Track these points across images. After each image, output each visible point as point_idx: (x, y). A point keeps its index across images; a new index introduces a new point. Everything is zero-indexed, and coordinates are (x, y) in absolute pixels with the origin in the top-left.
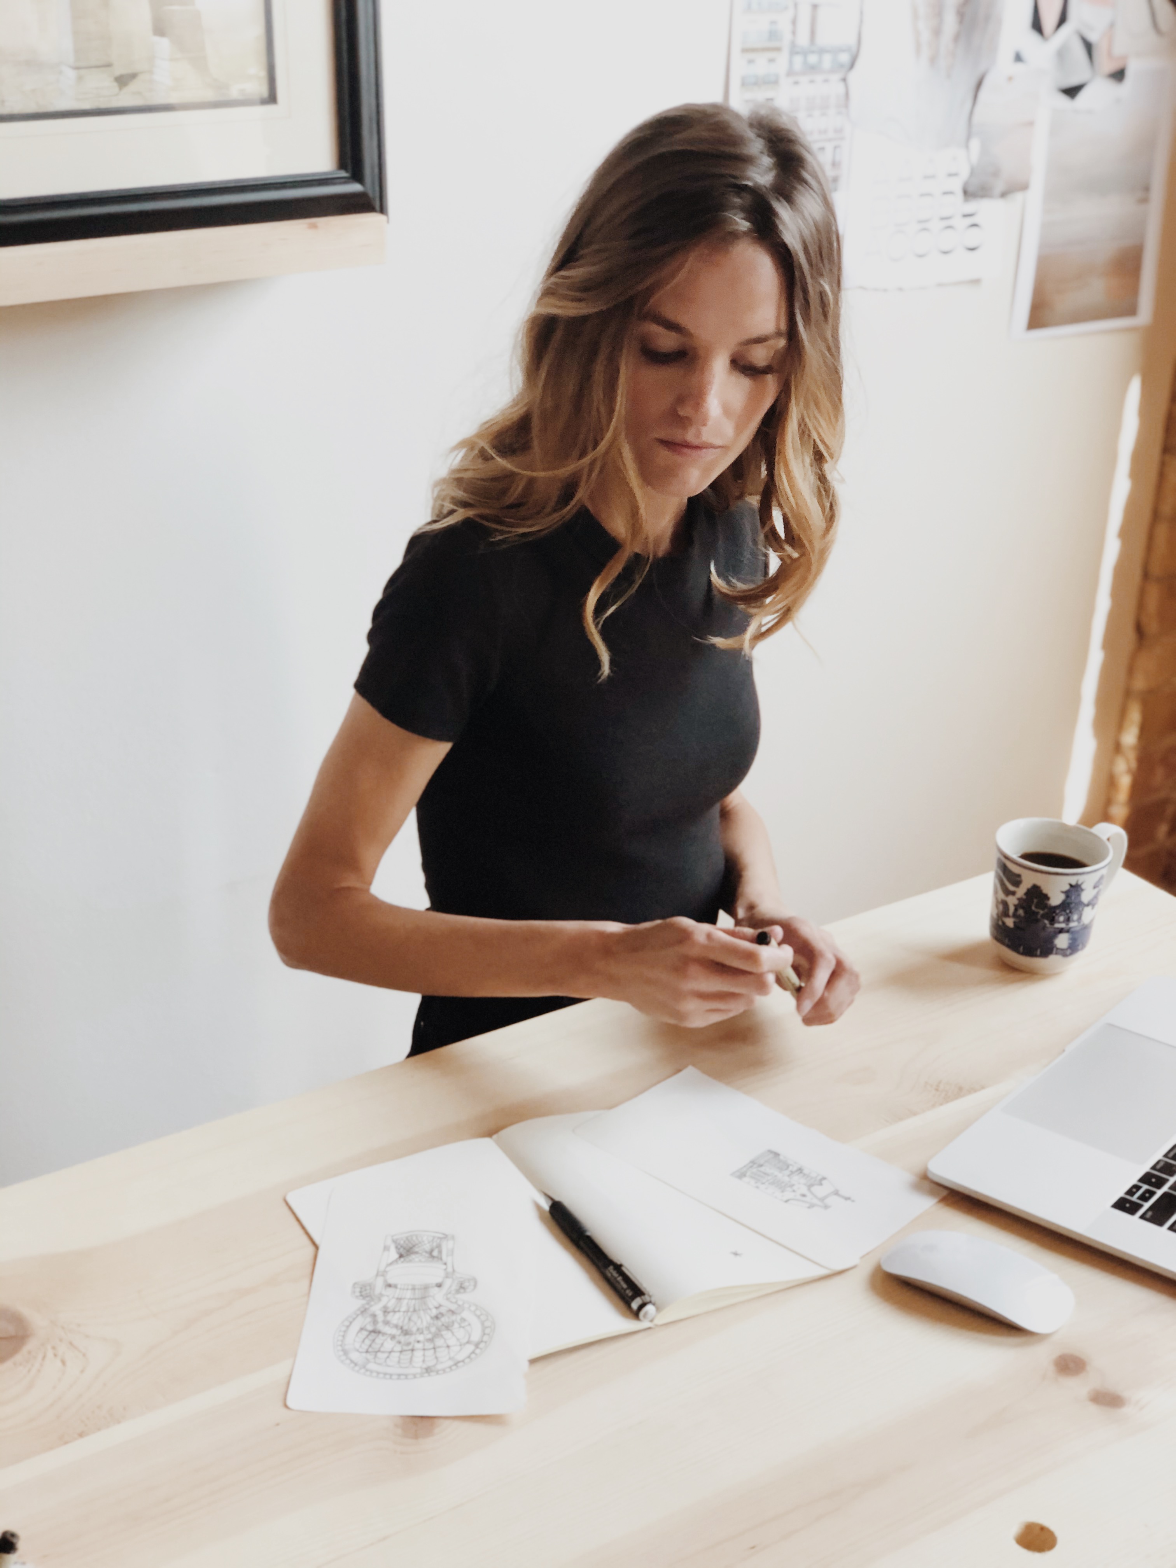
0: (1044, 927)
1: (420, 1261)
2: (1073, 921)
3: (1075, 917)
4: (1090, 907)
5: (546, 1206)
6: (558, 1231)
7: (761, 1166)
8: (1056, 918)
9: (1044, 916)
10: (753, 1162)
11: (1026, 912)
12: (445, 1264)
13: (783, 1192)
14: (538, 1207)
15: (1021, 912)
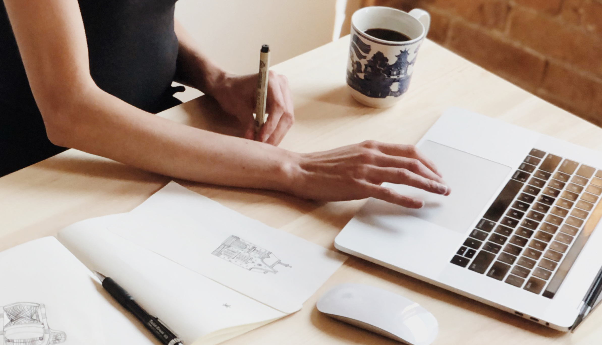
0: (384, 79)
1: (25, 323)
2: (402, 74)
3: (403, 71)
4: (412, 65)
5: (100, 281)
6: (111, 298)
7: (230, 246)
8: (392, 72)
9: (384, 72)
10: (224, 244)
11: (372, 69)
12: (43, 324)
13: (246, 263)
14: (95, 283)
15: (369, 69)
